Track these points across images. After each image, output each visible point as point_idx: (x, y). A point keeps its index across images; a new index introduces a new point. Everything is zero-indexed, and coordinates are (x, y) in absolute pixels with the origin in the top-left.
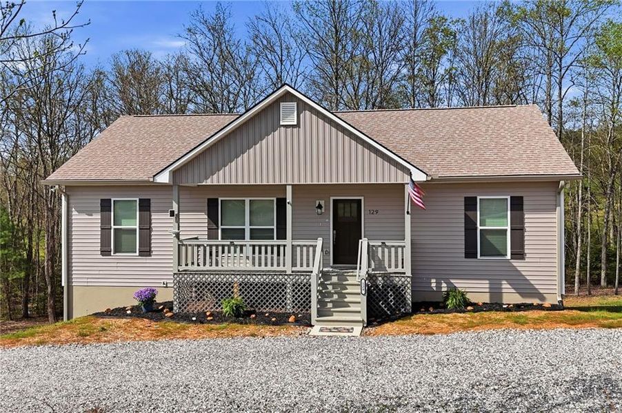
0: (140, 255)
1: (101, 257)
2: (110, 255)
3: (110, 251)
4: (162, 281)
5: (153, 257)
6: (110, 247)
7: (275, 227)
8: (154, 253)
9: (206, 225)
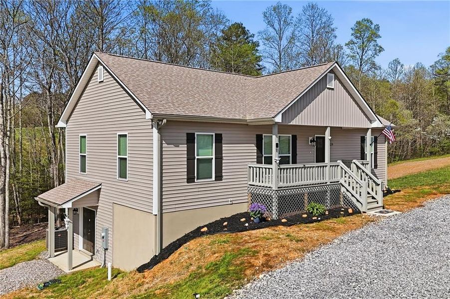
0: (216, 180)
1: (186, 184)
2: (194, 182)
3: (194, 179)
4: (229, 200)
5: (223, 181)
6: (194, 175)
7: (291, 155)
8: (224, 178)
9: (256, 154)
